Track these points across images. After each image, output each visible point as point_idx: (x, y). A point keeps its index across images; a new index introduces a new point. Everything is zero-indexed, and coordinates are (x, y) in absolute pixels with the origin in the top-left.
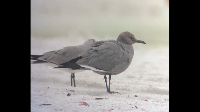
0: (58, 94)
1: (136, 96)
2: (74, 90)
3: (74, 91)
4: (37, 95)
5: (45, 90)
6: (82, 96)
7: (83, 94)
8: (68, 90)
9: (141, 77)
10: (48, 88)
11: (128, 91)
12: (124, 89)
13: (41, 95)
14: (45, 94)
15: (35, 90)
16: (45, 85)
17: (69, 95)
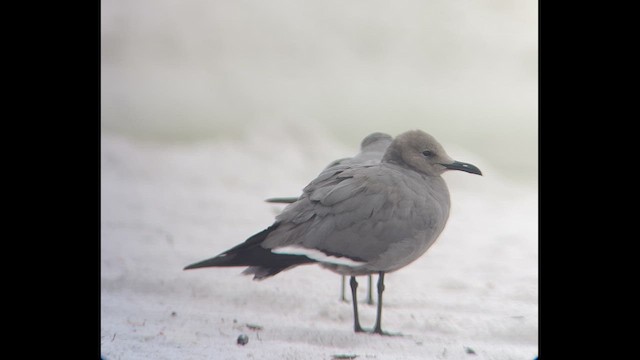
0: (207, 335)
1: (470, 352)
2: (259, 324)
3: (259, 328)
4: (135, 338)
5: (161, 321)
6: (286, 345)
7: (290, 339)
8: (240, 322)
9: (491, 286)
10: (174, 314)
11: (445, 332)
12: (429, 328)
13: (147, 339)
14: (161, 334)
15: (129, 322)
16: (161, 304)
17: (241, 341)
